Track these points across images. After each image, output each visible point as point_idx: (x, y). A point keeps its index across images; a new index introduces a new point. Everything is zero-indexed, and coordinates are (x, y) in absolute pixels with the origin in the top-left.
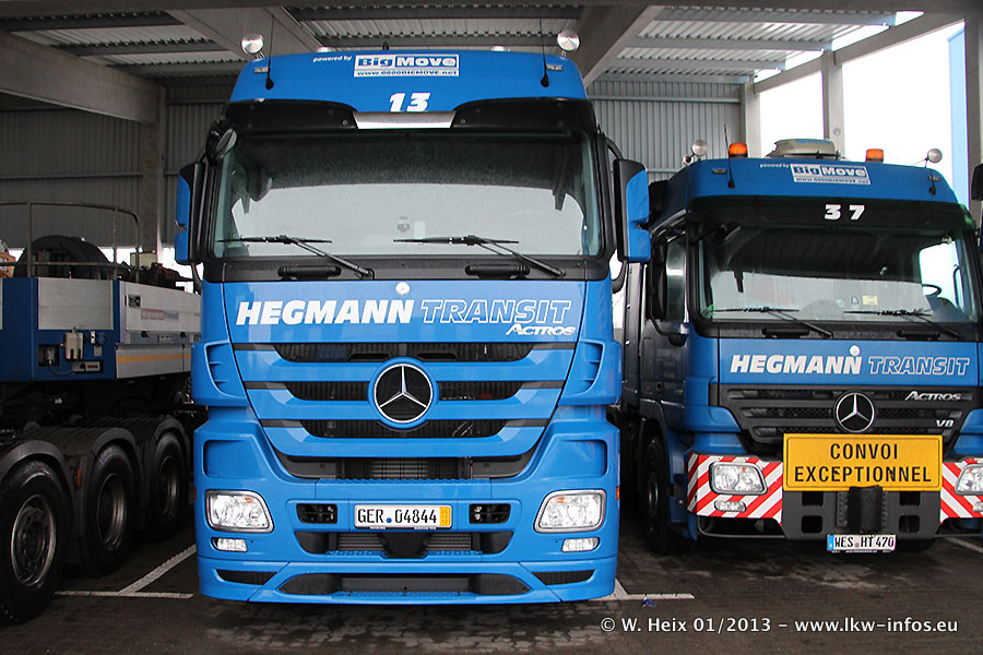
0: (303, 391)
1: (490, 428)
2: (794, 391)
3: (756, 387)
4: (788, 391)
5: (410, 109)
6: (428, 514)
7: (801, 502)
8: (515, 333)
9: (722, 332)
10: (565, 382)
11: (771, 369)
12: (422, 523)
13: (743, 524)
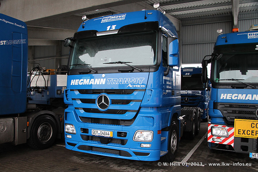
0: (84, 101)
1: (123, 112)
2: (241, 105)
3: (229, 104)
4: (239, 105)
5: (111, 29)
6: (107, 133)
7: (240, 141)
8: (129, 87)
9: (219, 87)
10: (142, 100)
11: (233, 98)
12: (106, 135)
13: (221, 146)
